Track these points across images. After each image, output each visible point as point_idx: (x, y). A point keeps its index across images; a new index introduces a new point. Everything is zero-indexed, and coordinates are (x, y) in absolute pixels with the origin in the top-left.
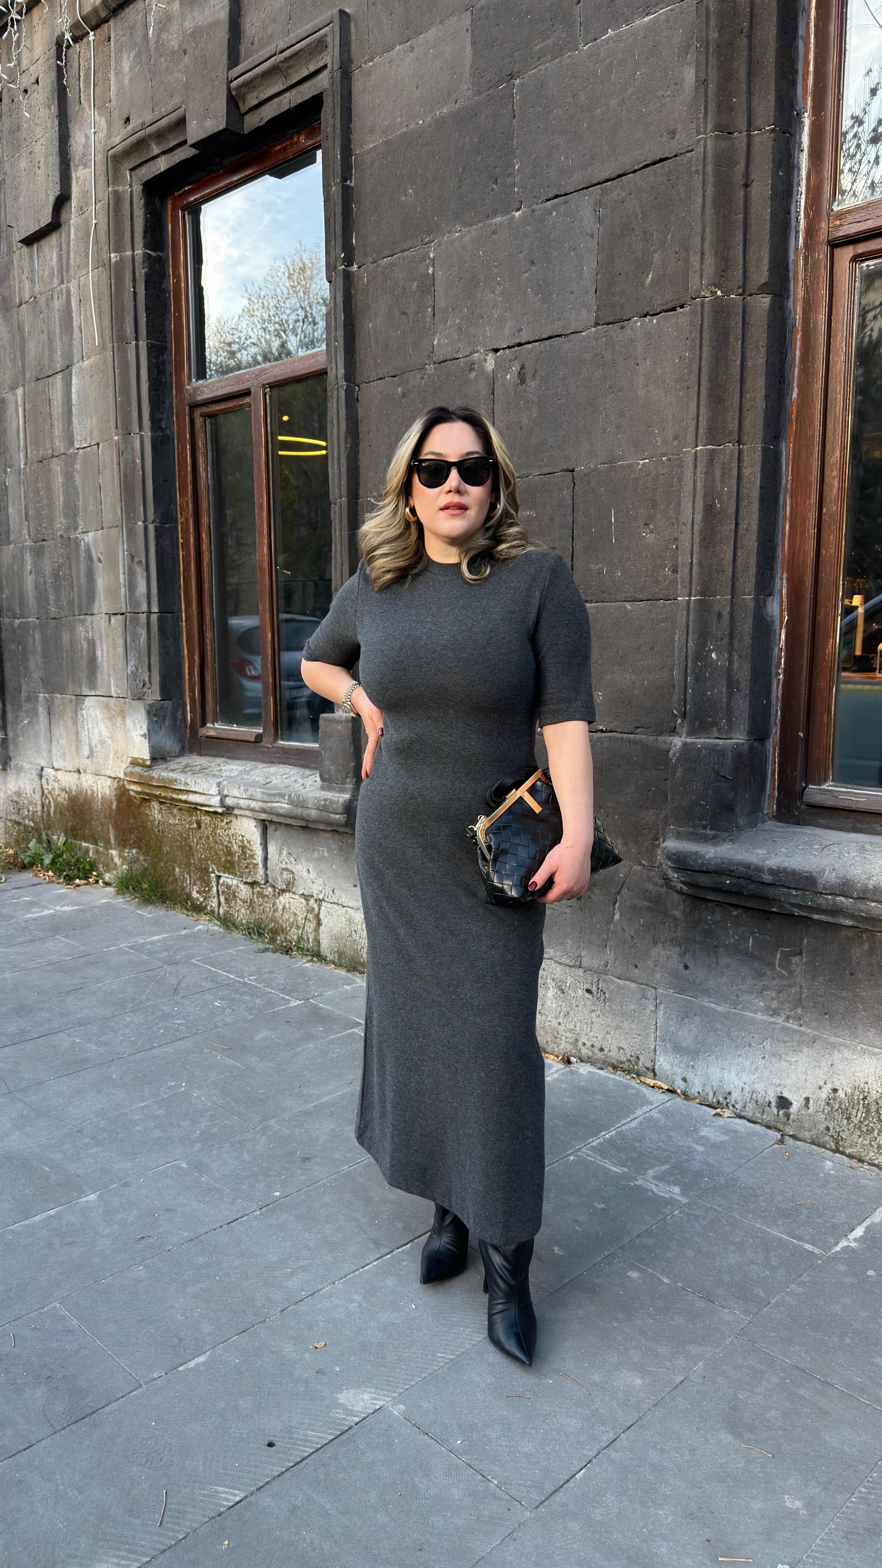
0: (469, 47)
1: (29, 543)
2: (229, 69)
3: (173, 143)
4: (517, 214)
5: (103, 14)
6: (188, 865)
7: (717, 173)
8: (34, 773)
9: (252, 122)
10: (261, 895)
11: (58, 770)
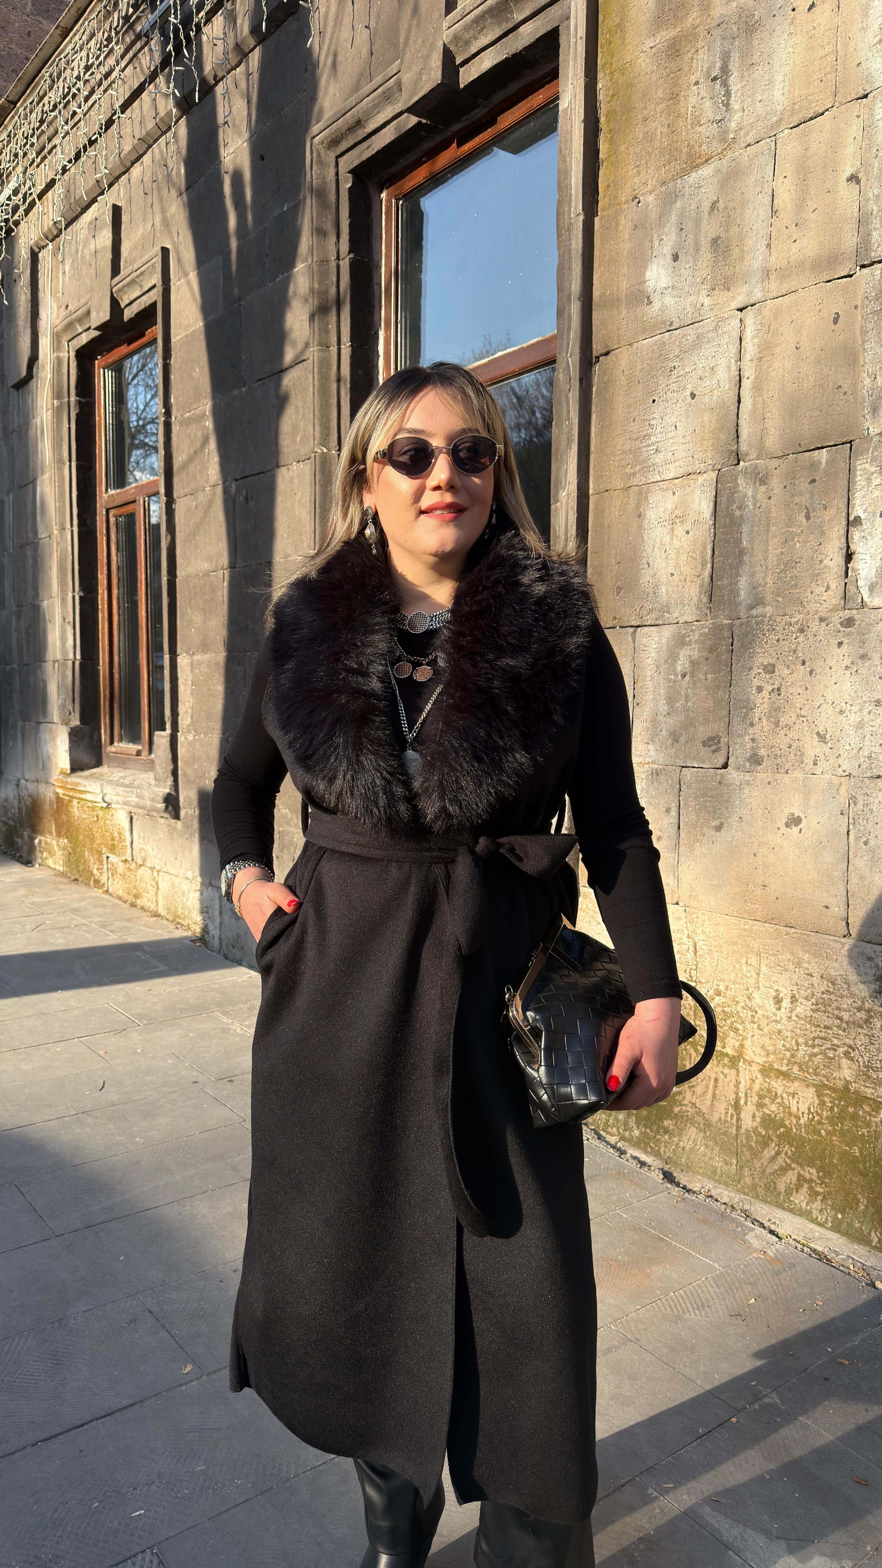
0: (222, 278)
1: (15, 608)
2: (112, 279)
3: (88, 326)
4: (244, 389)
5: (55, 232)
6: (92, 849)
7: (320, 372)
8: (15, 783)
9: (128, 314)
10: (129, 869)
11: (27, 780)
